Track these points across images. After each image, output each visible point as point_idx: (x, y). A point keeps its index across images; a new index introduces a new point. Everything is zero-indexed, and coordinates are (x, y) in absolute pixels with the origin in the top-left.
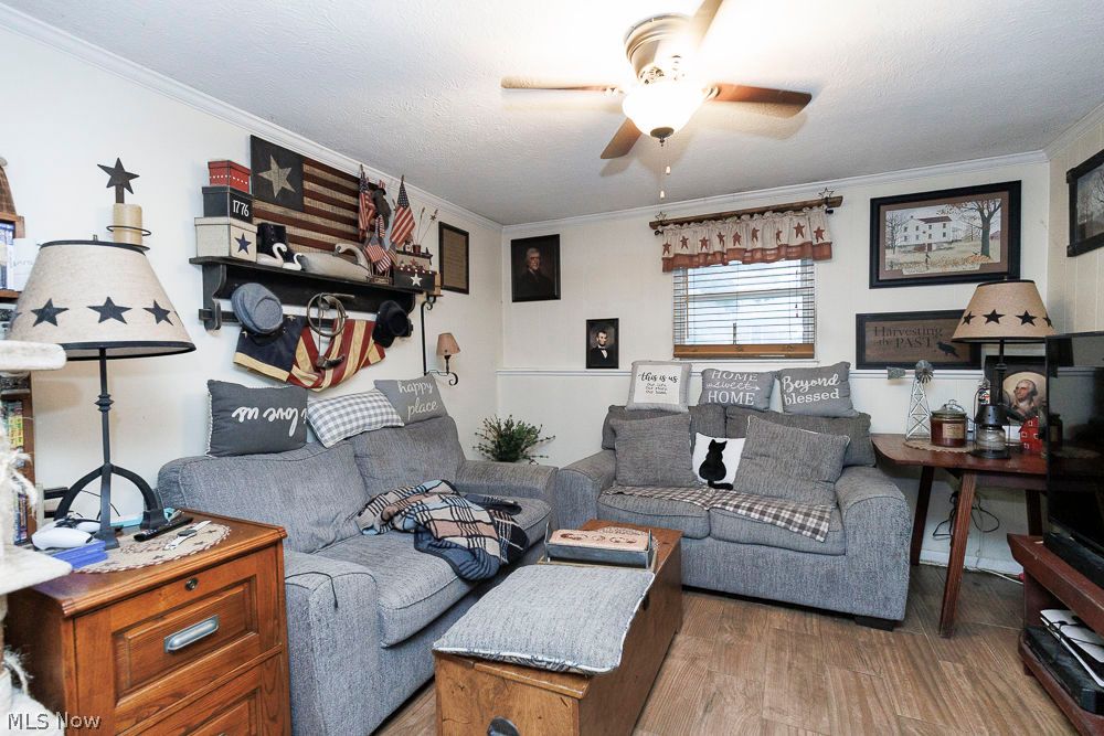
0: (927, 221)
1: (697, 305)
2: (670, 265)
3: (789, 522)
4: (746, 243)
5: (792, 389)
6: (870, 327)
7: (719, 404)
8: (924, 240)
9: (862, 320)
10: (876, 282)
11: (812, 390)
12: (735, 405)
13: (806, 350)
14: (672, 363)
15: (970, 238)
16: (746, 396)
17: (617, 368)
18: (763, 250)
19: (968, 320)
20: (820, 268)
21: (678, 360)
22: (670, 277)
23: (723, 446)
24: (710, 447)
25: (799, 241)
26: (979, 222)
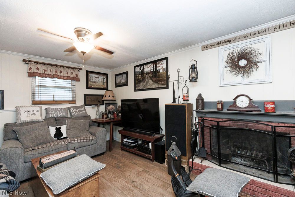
0: (96, 77)
1: (41, 88)
2: (31, 75)
3: (87, 140)
4: (59, 73)
5: (74, 111)
6: (87, 97)
7: (54, 117)
8: (95, 81)
9: (85, 95)
10: (88, 88)
11: (79, 111)
12: (59, 117)
13: (73, 102)
14: (32, 107)
15: (102, 82)
16: (62, 114)
17: (3, 109)
18: (63, 76)
19: (105, 96)
20: (77, 83)
21: (33, 105)
22: (30, 79)
23: (60, 128)
24: (56, 129)
25: (72, 76)
26: (103, 79)
